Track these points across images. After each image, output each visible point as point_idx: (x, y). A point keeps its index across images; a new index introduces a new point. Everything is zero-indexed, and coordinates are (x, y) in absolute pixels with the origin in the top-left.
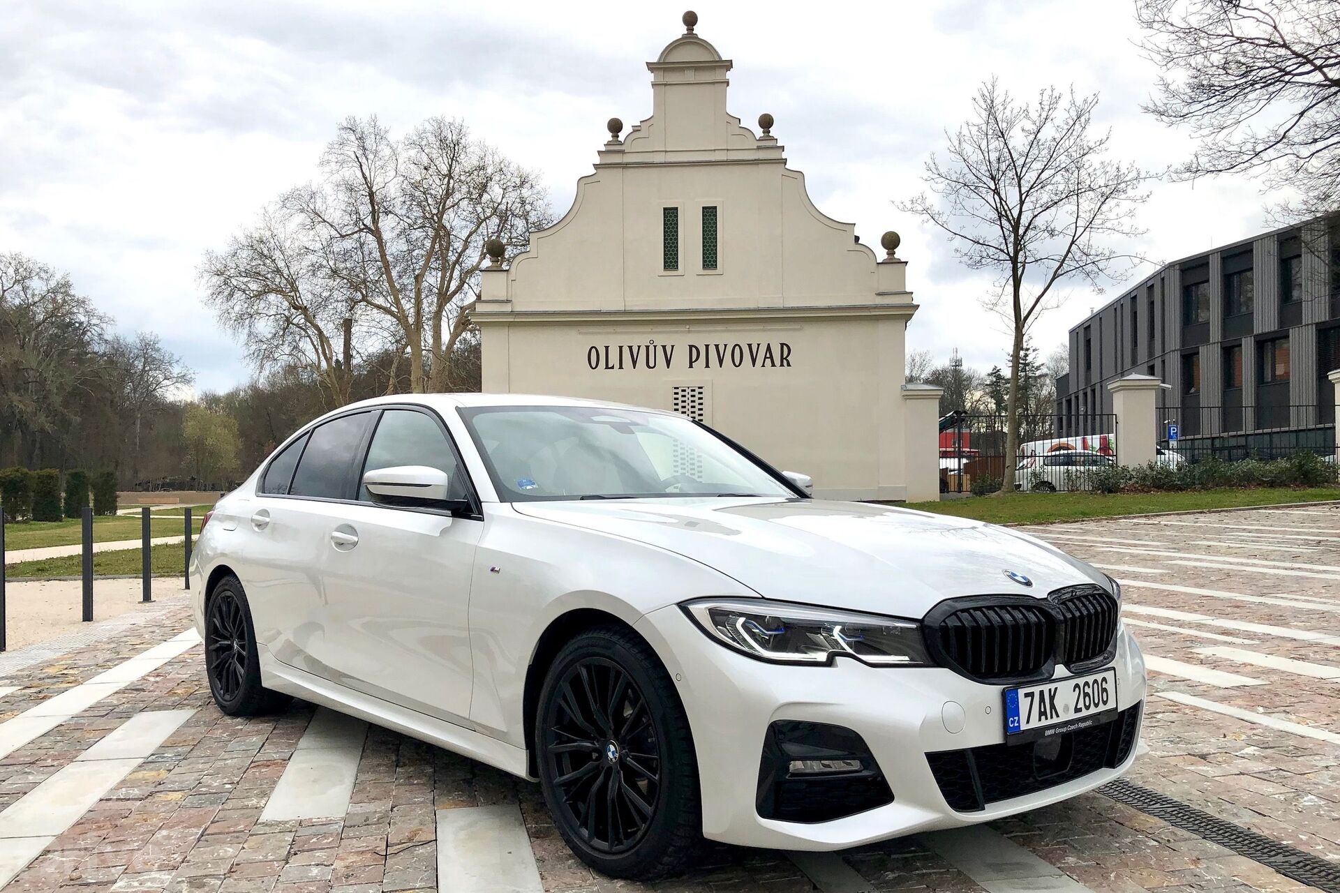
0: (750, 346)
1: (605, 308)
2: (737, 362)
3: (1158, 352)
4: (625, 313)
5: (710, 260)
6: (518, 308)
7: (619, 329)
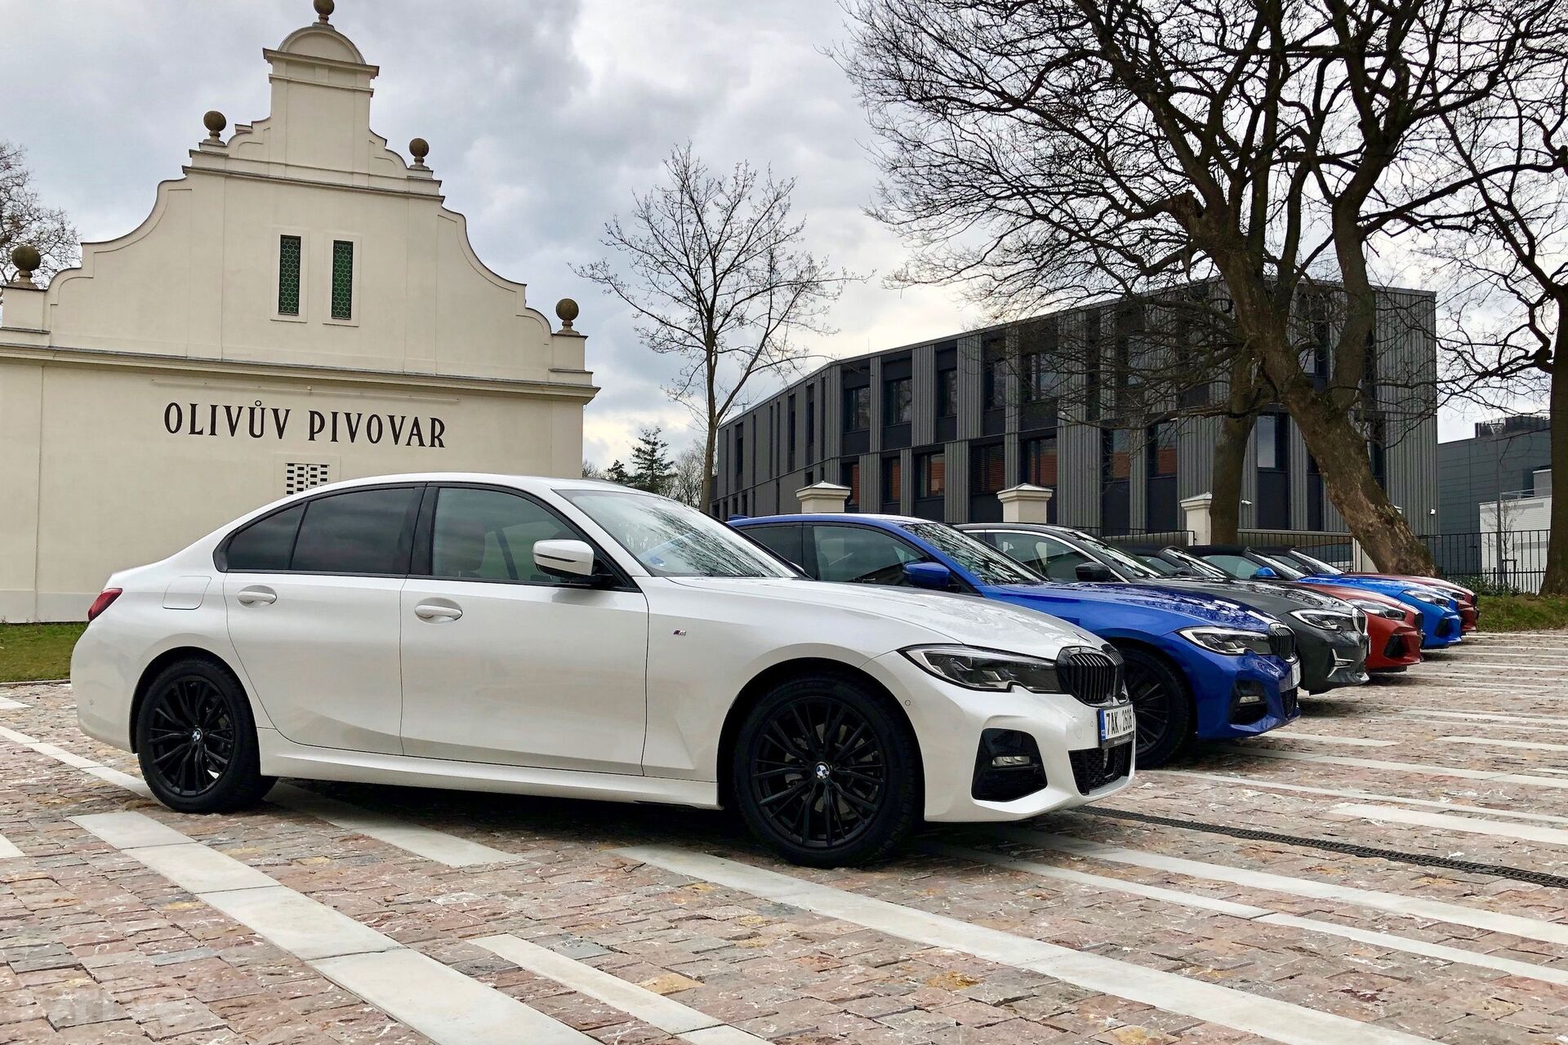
0: (392, 418)
1: (192, 355)
2: (375, 437)
3: (817, 459)
4: (222, 363)
5: (342, 306)
6: (58, 343)
7: (212, 383)
